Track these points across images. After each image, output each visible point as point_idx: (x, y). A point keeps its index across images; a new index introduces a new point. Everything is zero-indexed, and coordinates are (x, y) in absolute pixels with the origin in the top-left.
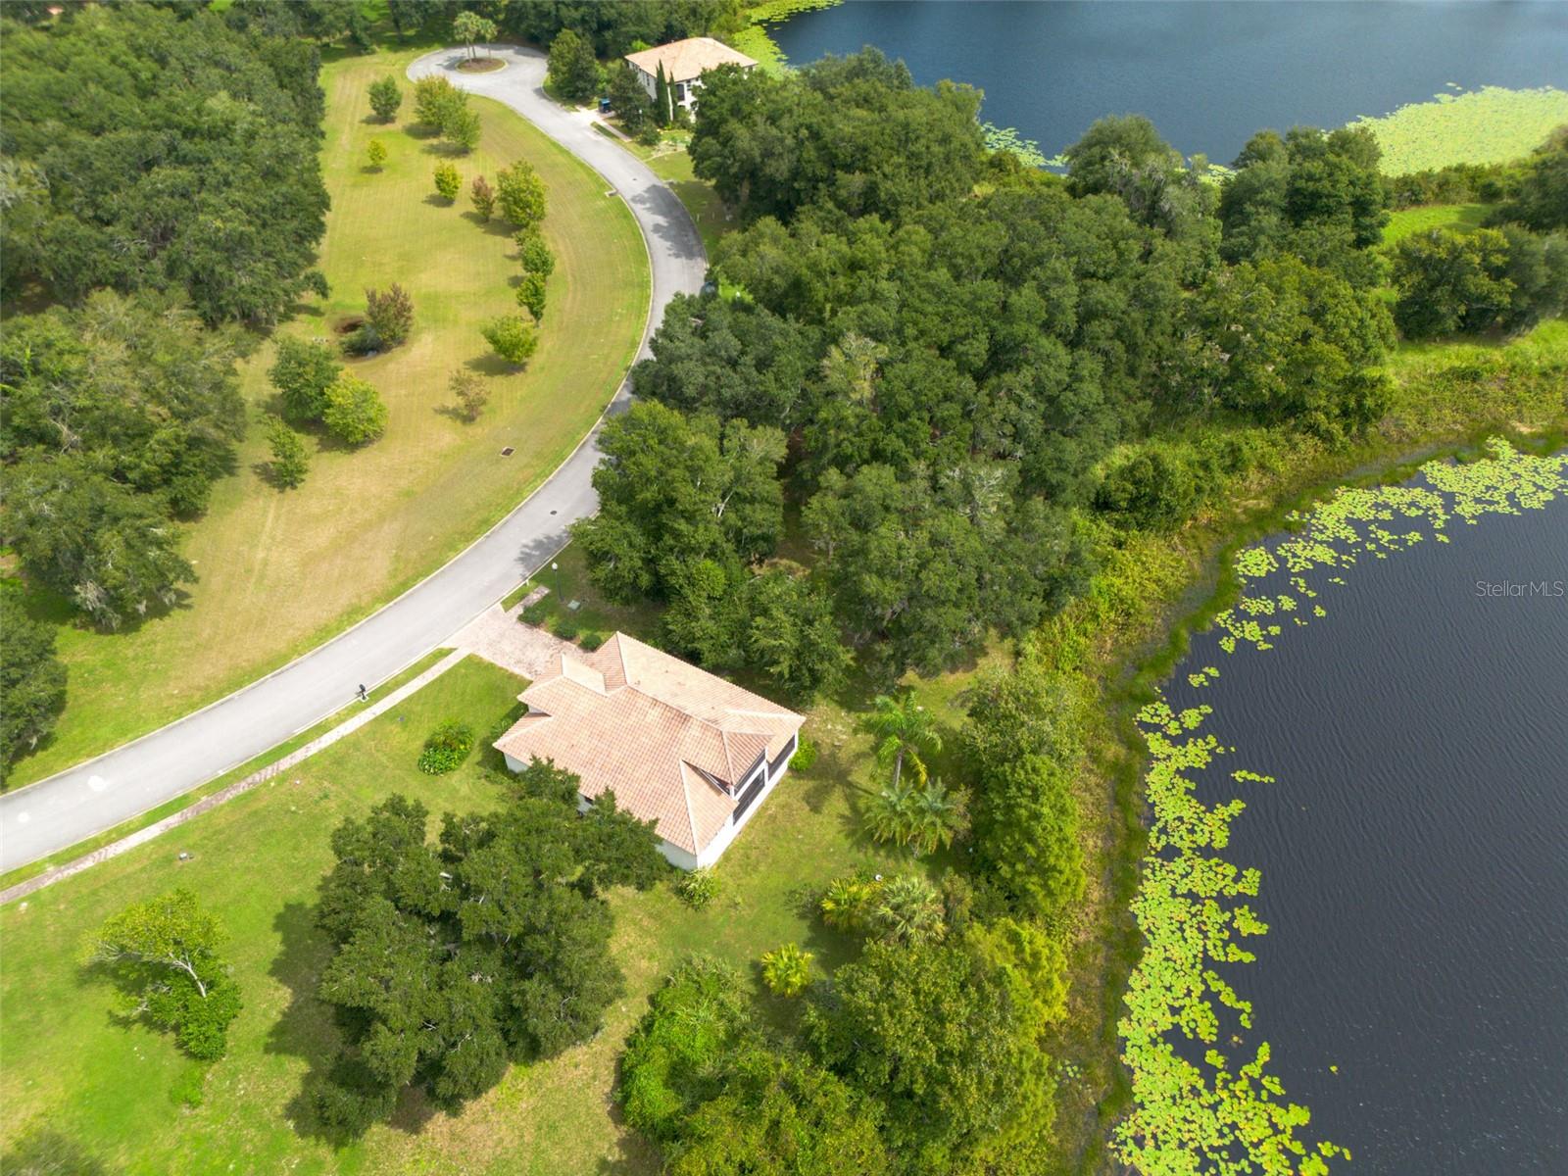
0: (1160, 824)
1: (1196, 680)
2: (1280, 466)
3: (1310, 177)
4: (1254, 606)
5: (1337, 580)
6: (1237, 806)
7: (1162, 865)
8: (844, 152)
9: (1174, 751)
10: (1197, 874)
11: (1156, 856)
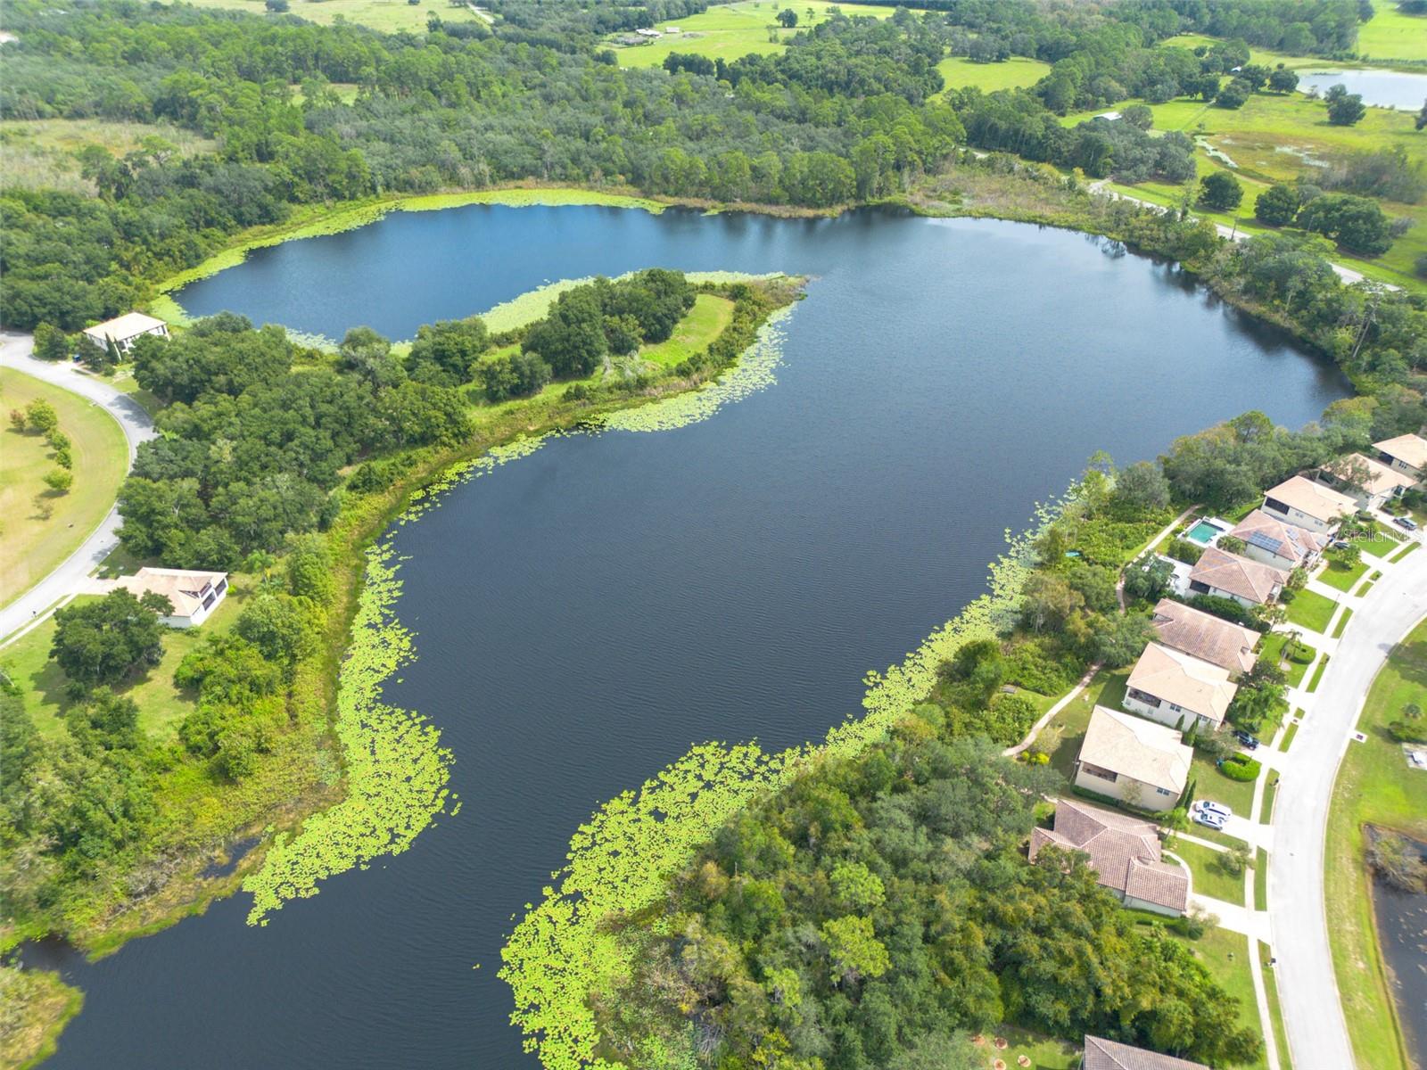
0: (370, 578)
1: (389, 536)
2: (431, 459)
3: (440, 344)
4: (413, 509)
6: (398, 567)
7: (370, 588)
8: (213, 368)
9: (378, 557)
10: (381, 587)
11: (368, 585)
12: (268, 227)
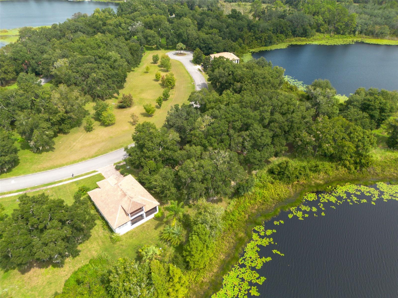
0: (244, 257)
1: (276, 223)
2: (331, 173)
3: (369, 100)
4: (304, 208)
5: (333, 207)
6: (269, 259)
7: (238, 268)
8: (238, 78)
9: (259, 239)
10: (247, 274)
11: (238, 265)
12: (303, 38)
